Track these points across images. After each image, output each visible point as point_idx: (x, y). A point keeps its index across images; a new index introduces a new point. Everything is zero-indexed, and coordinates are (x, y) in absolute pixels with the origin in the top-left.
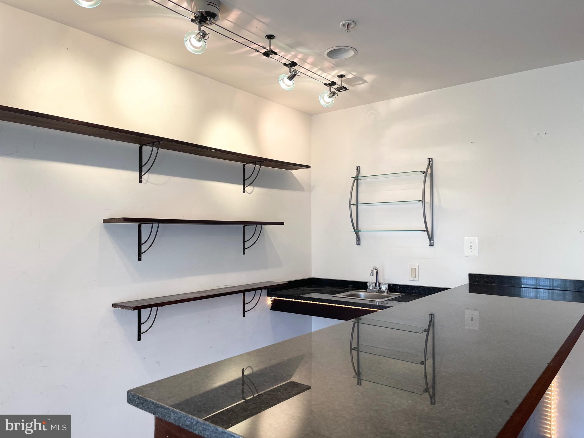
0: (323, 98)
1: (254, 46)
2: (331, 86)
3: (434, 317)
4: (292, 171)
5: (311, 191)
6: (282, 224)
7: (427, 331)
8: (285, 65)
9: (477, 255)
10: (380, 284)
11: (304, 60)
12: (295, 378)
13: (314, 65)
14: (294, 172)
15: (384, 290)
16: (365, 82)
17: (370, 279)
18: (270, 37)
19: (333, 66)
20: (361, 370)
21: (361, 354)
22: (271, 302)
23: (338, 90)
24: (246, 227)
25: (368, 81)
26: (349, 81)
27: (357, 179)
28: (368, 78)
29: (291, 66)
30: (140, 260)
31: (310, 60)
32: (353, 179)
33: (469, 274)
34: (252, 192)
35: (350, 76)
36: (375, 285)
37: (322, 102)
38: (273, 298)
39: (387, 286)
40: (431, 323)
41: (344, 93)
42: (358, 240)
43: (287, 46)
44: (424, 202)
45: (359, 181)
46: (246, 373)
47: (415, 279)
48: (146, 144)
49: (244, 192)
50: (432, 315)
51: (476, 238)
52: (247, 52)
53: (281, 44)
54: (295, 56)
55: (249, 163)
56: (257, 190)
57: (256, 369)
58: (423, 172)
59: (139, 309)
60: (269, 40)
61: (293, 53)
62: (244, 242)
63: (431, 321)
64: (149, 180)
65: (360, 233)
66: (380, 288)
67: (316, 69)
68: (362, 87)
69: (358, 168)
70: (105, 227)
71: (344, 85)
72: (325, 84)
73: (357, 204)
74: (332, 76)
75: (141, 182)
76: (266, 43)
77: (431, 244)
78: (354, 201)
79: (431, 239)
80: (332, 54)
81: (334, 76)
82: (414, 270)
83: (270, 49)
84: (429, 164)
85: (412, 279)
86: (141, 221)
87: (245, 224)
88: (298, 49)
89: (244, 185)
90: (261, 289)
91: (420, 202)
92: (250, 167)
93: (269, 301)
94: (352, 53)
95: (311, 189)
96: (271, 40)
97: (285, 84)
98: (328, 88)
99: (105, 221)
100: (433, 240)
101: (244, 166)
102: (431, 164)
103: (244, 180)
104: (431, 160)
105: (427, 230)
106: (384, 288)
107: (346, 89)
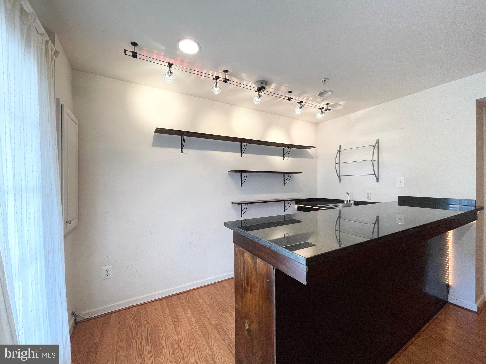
0: (318, 115)
1: (284, 97)
2: (322, 109)
3: (379, 217)
4: (307, 150)
5: (317, 158)
6: (301, 173)
7: (375, 224)
8: (298, 103)
9: (404, 186)
10: (350, 201)
11: (308, 99)
12: (309, 241)
13: (313, 101)
14: (309, 150)
15: (352, 203)
16: (340, 105)
17: (345, 198)
18: (290, 92)
19: (322, 100)
20: (341, 240)
21: (341, 234)
22: (297, 207)
23: (326, 111)
24: (285, 174)
25: (342, 105)
26: (331, 106)
27: (339, 151)
28: (341, 103)
29: (301, 103)
30: (241, 186)
31: (311, 99)
32: (337, 152)
33: (399, 196)
34: (287, 160)
35: (332, 104)
36: (348, 201)
37: (318, 117)
38: (298, 205)
39: (353, 202)
40: (377, 220)
41: (329, 111)
42: (340, 180)
43: (299, 94)
44: (373, 161)
45: (341, 152)
46: (285, 236)
47: (369, 198)
48: (243, 142)
49: (284, 160)
50: (378, 217)
51: (403, 178)
52: (282, 100)
53: (296, 94)
54: (303, 98)
55: (286, 147)
56: (290, 158)
57: (290, 235)
58: (374, 146)
59: (241, 204)
60: (289, 93)
61: (302, 97)
62: (284, 181)
63: (377, 219)
64: (244, 156)
65: (341, 177)
66: (350, 203)
67: (315, 102)
68: (339, 108)
69: (340, 146)
70: (229, 174)
71: (329, 108)
72: (319, 109)
73: (339, 163)
74: (323, 104)
75: (241, 157)
76: (288, 95)
77: (378, 182)
78: (338, 162)
79: (377, 179)
80: (320, 94)
81: (324, 105)
82: (368, 194)
83: (290, 97)
84: (377, 142)
85: (367, 198)
86: (242, 172)
87: (284, 173)
88: (304, 95)
89: (284, 157)
90: (291, 200)
91: (371, 161)
92: (286, 149)
93: (296, 206)
94: (330, 93)
95: (317, 157)
96: (291, 93)
97: (298, 111)
98: (320, 110)
99: (228, 172)
100: (379, 179)
101: (284, 148)
102: (378, 142)
103: (284, 155)
104: (378, 140)
105: (375, 174)
106: (352, 202)
107: (330, 110)
